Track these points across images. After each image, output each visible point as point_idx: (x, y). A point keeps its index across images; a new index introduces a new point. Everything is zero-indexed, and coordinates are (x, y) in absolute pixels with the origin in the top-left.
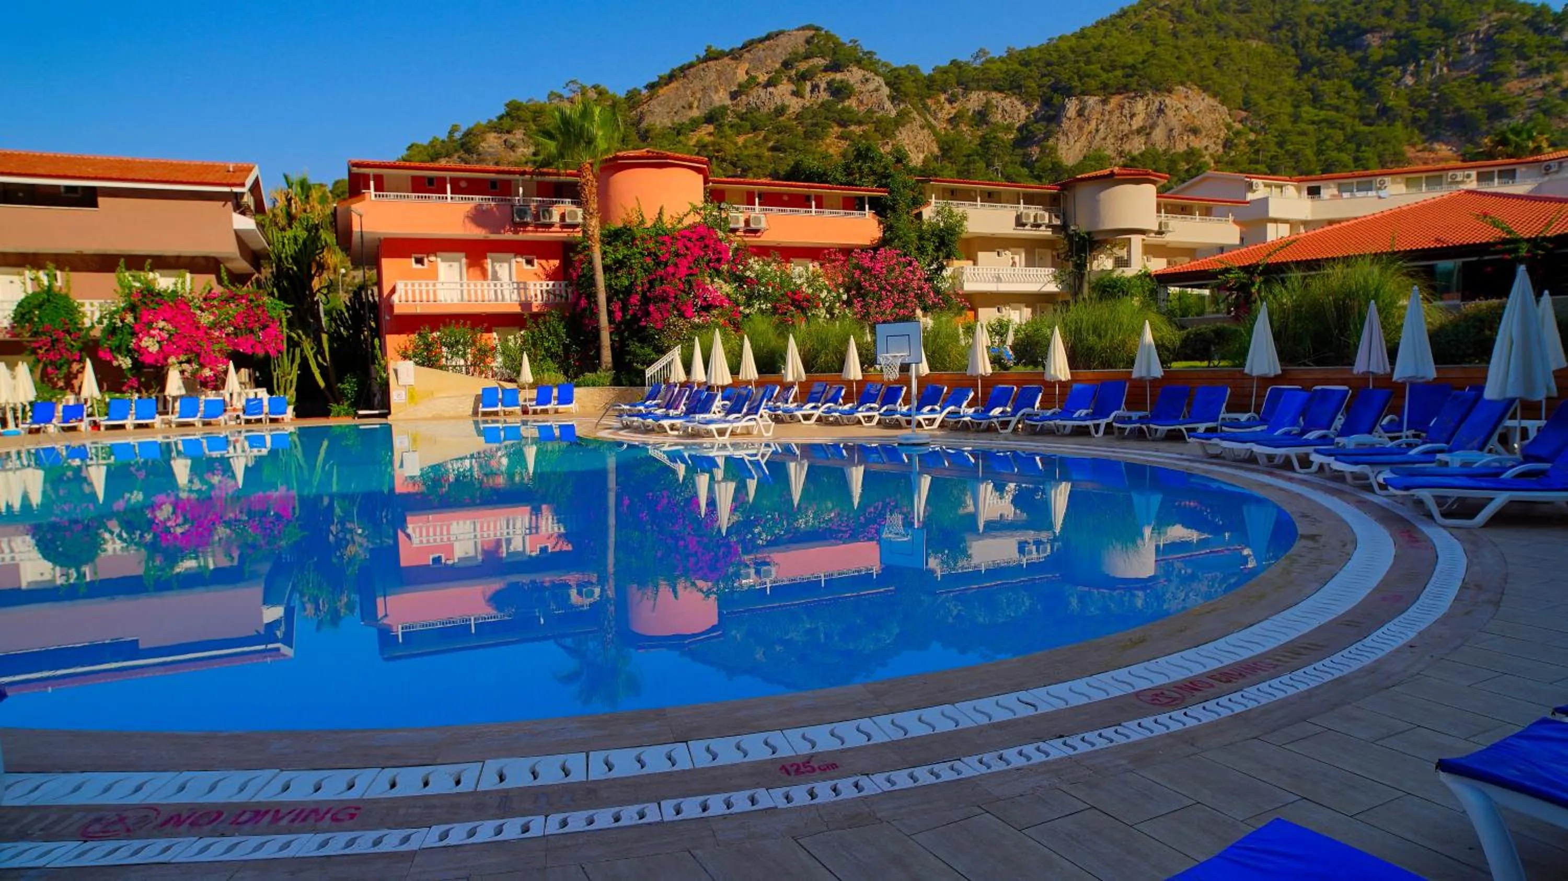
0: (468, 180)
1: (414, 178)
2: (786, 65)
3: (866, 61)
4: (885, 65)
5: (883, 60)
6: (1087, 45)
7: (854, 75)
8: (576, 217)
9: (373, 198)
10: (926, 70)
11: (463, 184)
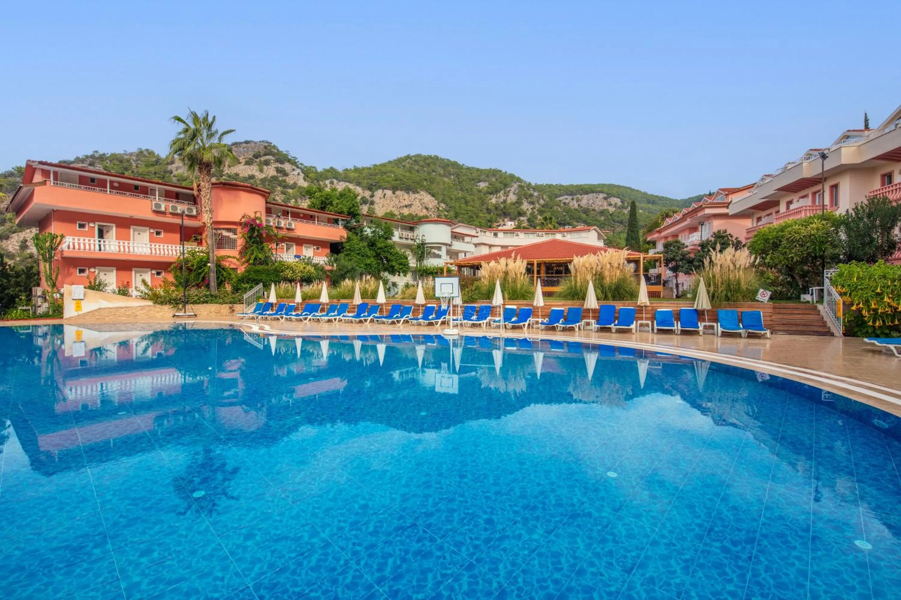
0: (119, 183)
1: (81, 177)
2: (256, 156)
3: (293, 162)
4: (302, 164)
5: (300, 162)
6: (384, 169)
7: (287, 167)
8: (192, 211)
9: (52, 184)
10: (320, 169)
11: (116, 185)
